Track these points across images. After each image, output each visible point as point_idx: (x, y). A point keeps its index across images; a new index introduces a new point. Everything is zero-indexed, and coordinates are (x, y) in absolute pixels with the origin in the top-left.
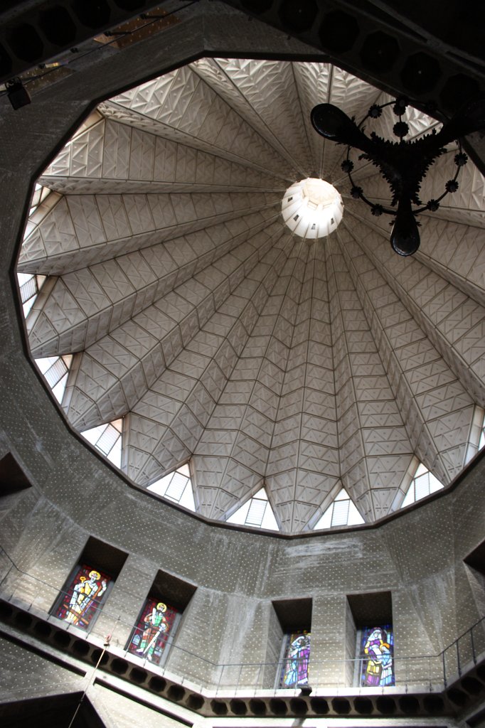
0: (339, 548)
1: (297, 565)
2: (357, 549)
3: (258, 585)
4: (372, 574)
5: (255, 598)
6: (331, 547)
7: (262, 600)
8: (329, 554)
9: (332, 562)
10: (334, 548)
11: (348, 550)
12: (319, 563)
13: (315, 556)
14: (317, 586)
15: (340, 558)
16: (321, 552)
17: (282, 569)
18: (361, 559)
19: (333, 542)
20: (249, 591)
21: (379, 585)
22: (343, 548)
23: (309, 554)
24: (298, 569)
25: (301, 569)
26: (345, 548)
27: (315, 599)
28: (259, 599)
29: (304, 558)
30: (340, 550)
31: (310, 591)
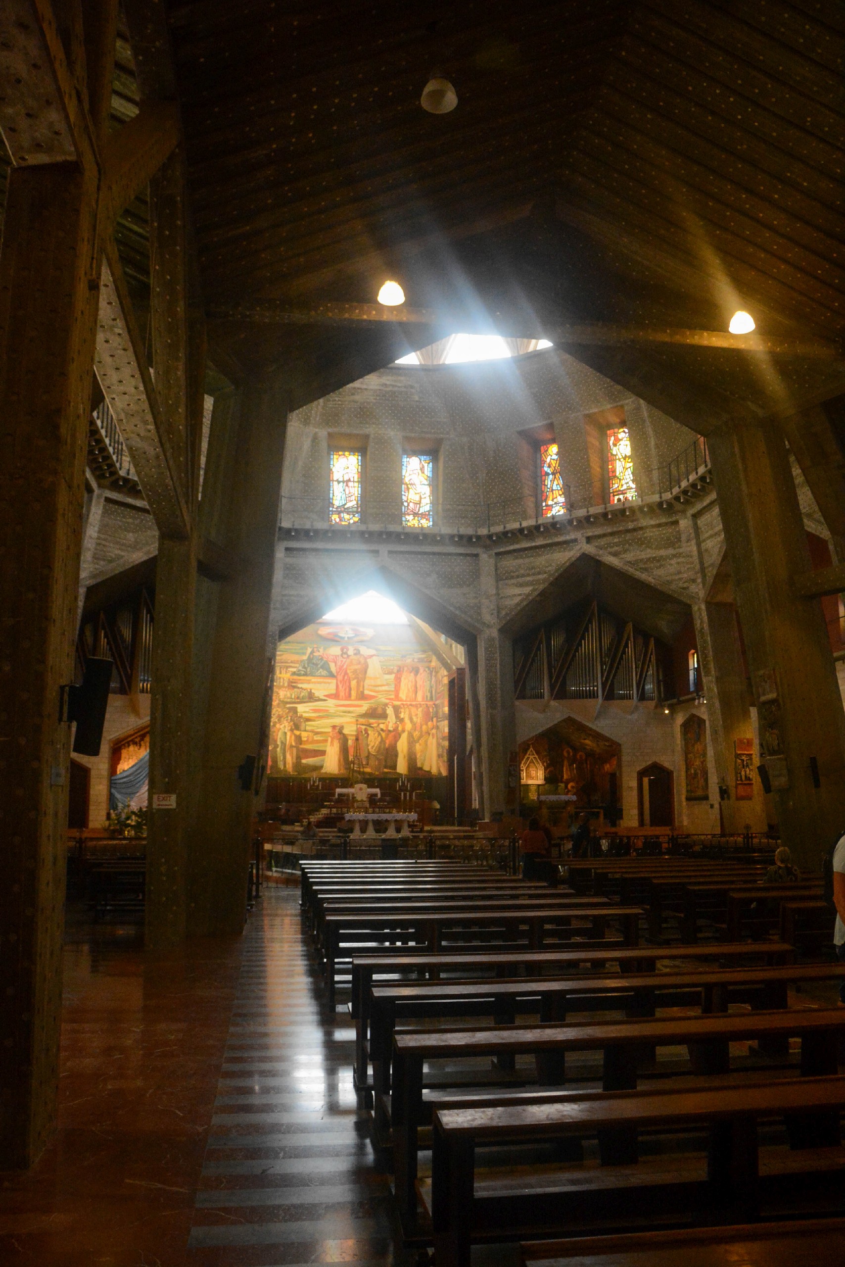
0: (396, 386)
1: (352, 398)
2: (413, 390)
3: (314, 415)
4: (426, 419)
5: (311, 428)
6: (388, 383)
7: (317, 430)
8: (385, 391)
9: (388, 400)
10: (391, 385)
11: (405, 390)
12: (374, 399)
13: (372, 390)
14: (373, 423)
15: (397, 397)
16: (378, 388)
17: (337, 399)
18: (417, 401)
19: (389, 378)
20: (305, 420)
21: (433, 431)
22: (399, 387)
23: (365, 387)
24: (354, 401)
25: (357, 402)
26: (401, 387)
27: (372, 436)
28: (315, 429)
29: (359, 391)
30: (396, 389)
31: (366, 428)
